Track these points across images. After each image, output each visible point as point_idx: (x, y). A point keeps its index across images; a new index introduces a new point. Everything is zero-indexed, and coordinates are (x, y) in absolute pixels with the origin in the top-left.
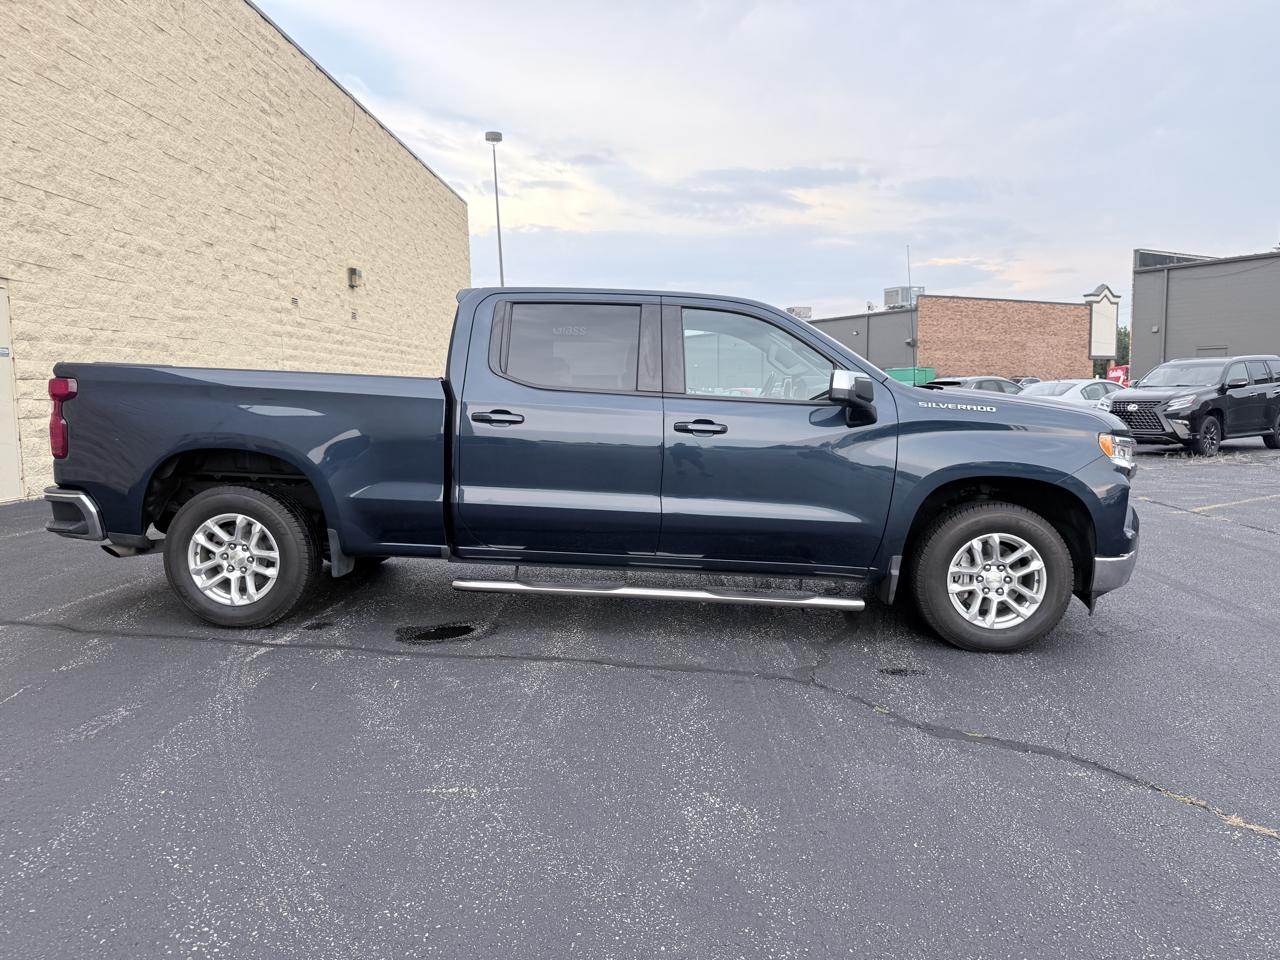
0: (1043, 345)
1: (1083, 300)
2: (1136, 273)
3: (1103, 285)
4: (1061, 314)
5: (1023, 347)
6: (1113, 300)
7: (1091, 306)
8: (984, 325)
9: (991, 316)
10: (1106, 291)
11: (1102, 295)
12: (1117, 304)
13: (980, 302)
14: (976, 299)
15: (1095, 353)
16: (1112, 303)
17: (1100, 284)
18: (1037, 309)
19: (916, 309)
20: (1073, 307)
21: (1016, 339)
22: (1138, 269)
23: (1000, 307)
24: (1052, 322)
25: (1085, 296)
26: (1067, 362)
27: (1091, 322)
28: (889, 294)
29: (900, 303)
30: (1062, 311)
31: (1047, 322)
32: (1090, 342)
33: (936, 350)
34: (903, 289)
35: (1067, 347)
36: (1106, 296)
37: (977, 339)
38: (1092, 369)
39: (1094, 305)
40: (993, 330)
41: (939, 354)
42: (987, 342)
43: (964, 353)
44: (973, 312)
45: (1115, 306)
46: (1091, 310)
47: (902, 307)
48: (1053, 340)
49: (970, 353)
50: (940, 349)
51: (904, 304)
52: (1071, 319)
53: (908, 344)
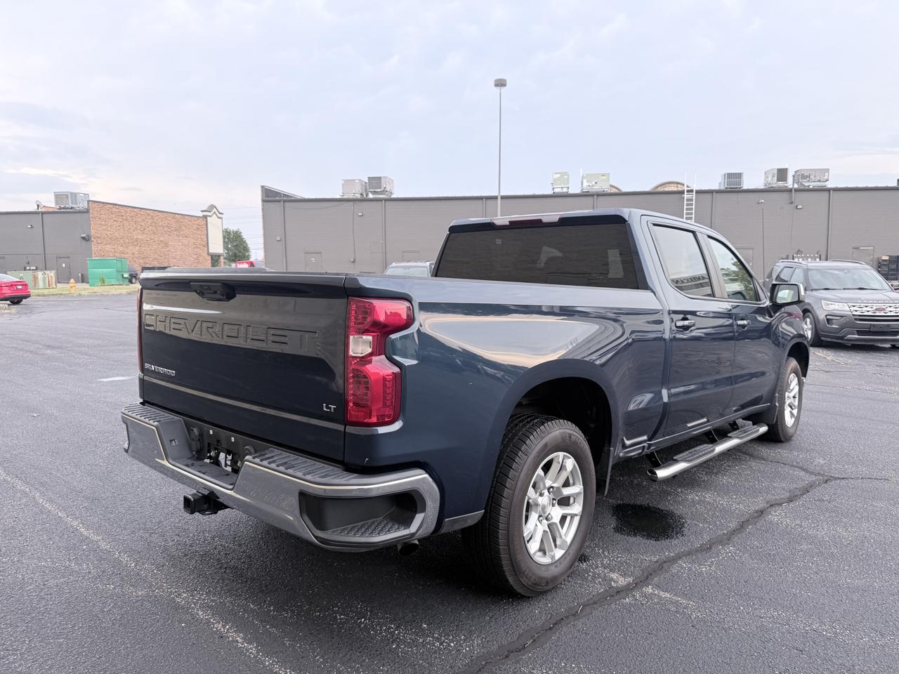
0: (179, 244)
1: (201, 214)
2: (263, 201)
3: (212, 205)
4: (189, 223)
5: (167, 245)
6: (220, 216)
7: (206, 218)
8: (139, 227)
9: (144, 220)
10: (215, 210)
11: (212, 212)
12: (221, 218)
13: (135, 210)
14: (133, 207)
15: (211, 251)
16: (219, 218)
17: (210, 204)
18: (173, 218)
19: (87, 211)
20: (196, 218)
21: (161, 239)
22: (264, 199)
23: (149, 215)
24: (184, 228)
25: (202, 211)
26: (195, 256)
27: (207, 230)
28: (58, 197)
29: (71, 205)
30: (189, 221)
31: (180, 227)
32: (208, 243)
33: (106, 244)
34: (71, 194)
35: (195, 246)
36: (215, 213)
37: (135, 237)
38: (210, 261)
39: (208, 218)
40: (146, 231)
41: (108, 247)
42: (142, 240)
43: (127, 247)
44: (131, 217)
45: (220, 220)
46: (207, 222)
47: (72, 208)
48: (185, 241)
49: (131, 247)
50: (109, 244)
51: (73, 206)
52: (195, 227)
53: (83, 238)
